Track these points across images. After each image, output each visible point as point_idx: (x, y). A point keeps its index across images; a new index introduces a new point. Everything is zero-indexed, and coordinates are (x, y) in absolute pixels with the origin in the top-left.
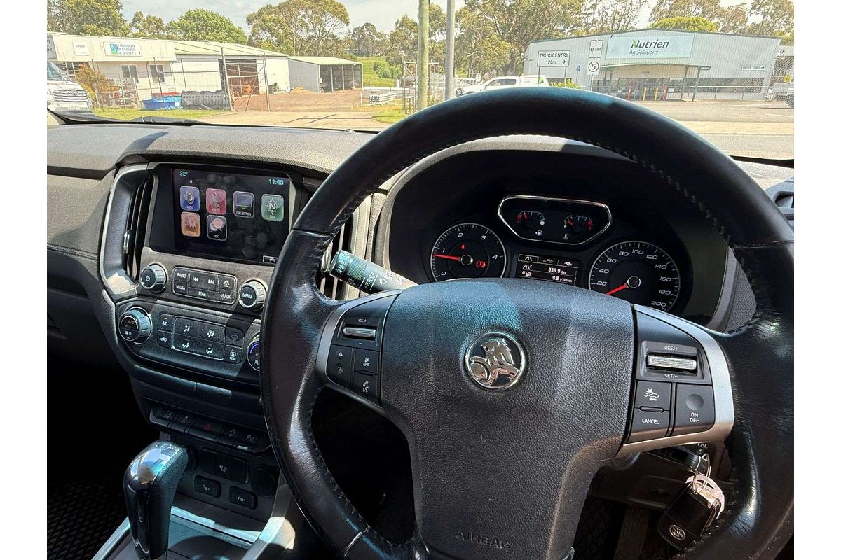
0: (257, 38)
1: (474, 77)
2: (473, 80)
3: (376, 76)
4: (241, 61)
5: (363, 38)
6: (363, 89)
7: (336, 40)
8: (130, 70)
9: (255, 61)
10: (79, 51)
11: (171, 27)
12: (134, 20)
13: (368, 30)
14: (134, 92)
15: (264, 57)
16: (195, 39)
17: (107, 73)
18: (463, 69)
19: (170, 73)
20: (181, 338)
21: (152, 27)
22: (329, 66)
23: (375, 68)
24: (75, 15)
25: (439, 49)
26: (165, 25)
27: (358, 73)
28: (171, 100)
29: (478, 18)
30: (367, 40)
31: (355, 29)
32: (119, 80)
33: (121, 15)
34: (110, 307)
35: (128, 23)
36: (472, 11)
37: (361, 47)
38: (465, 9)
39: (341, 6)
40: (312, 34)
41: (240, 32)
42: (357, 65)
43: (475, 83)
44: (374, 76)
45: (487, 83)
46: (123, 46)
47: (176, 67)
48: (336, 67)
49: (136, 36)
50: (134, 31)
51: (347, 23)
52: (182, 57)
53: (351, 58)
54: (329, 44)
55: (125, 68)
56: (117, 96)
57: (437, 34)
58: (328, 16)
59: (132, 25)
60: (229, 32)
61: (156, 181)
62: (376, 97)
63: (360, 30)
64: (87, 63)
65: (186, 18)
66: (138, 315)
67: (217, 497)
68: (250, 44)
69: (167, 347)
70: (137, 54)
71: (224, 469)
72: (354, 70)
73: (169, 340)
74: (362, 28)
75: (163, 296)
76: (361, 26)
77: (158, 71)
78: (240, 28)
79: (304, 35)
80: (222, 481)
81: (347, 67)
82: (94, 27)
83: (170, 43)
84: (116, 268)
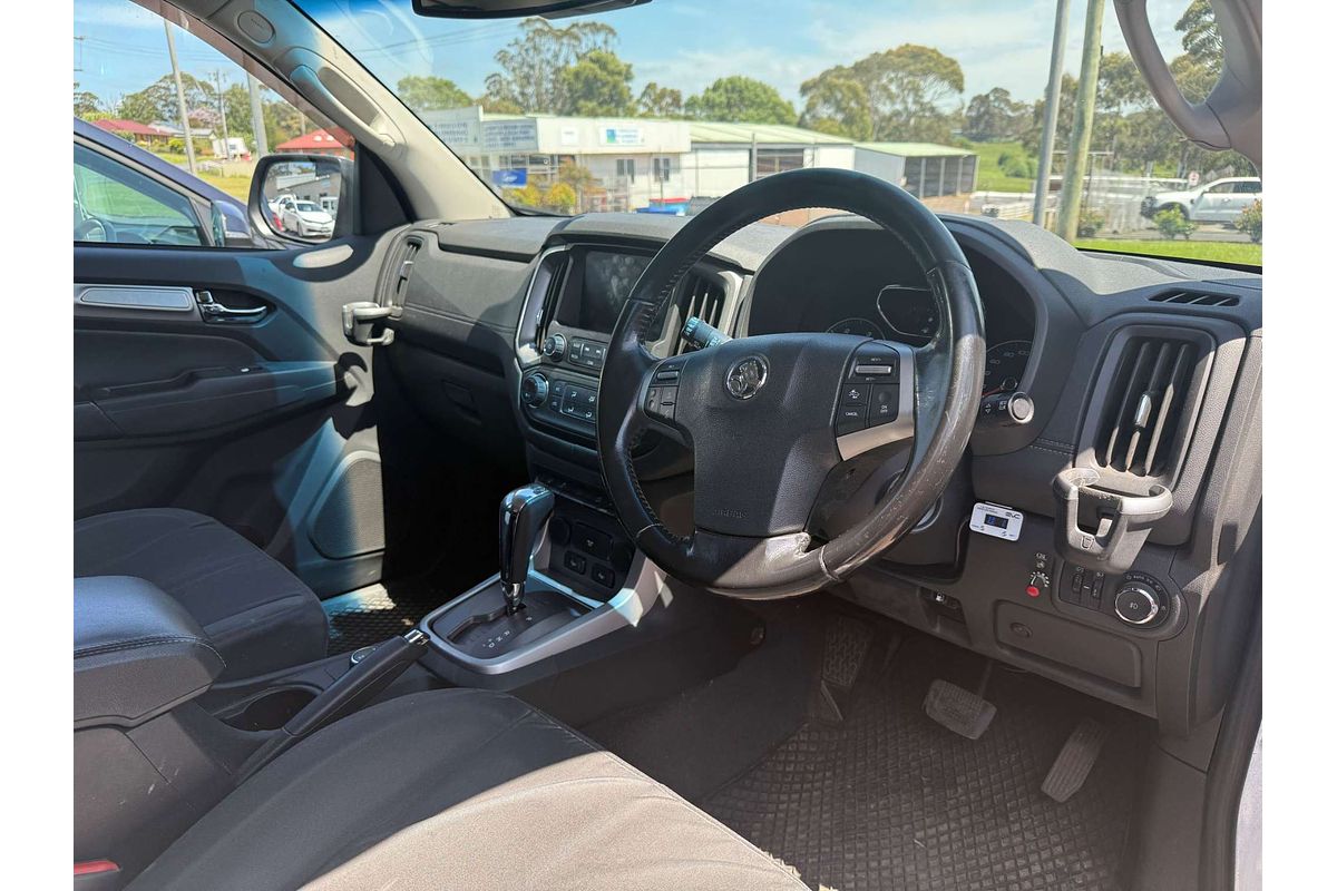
0: (813, 117)
1: (1186, 178)
2: (1185, 181)
3: (1002, 175)
4: (781, 151)
5: (986, 112)
6: (973, 196)
7: (939, 117)
8: (626, 165)
9: (802, 150)
10: (566, 140)
11: (692, 104)
12: (644, 94)
13: (996, 99)
14: (626, 197)
15: (817, 146)
16: (722, 119)
17: (595, 170)
18: (1167, 163)
19: (678, 169)
20: (569, 402)
21: (666, 103)
22: (920, 158)
23: (1001, 161)
24: (570, 90)
25: (1123, 129)
26: (685, 99)
27: (969, 168)
28: (673, 208)
29: (1208, 74)
30: (992, 116)
31: (975, 99)
32: (608, 179)
33: (629, 89)
34: (518, 374)
35: (635, 99)
36: (1199, 61)
37: (982, 126)
38: (1184, 58)
39: (953, 62)
40: (899, 107)
41: (789, 108)
42: (969, 156)
43: (1185, 187)
44: (997, 175)
45: (1207, 188)
46: (622, 131)
47: (687, 161)
48: (933, 161)
49: (643, 116)
50: (642, 110)
51: (961, 90)
52: (699, 146)
53: (962, 146)
54: (926, 122)
55: (620, 163)
56: (604, 200)
57: (1122, 103)
58: (931, 78)
59: (639, 101)
60: (773, 108)
61: (571, 261)
62: (992, 210)
63: (982, 100)
64: (573, 157)
65: (715, 89)
66: (538, 380)
67: (583, 574)
68: (801, 124)
69: (556, 410)
70: (640, 143)
71: (590, 543)
72: (964, 164)
73: (558, 405)
74: (987, 96)
75: (561, 364)
76: (984, 93)
77: (663, 166)
78: (790, 103)
79: (886, 109)
80: (588, 556)
81: (952, 160)
82: (592, 105)
83: (686, 126)
84: (529, 341)
